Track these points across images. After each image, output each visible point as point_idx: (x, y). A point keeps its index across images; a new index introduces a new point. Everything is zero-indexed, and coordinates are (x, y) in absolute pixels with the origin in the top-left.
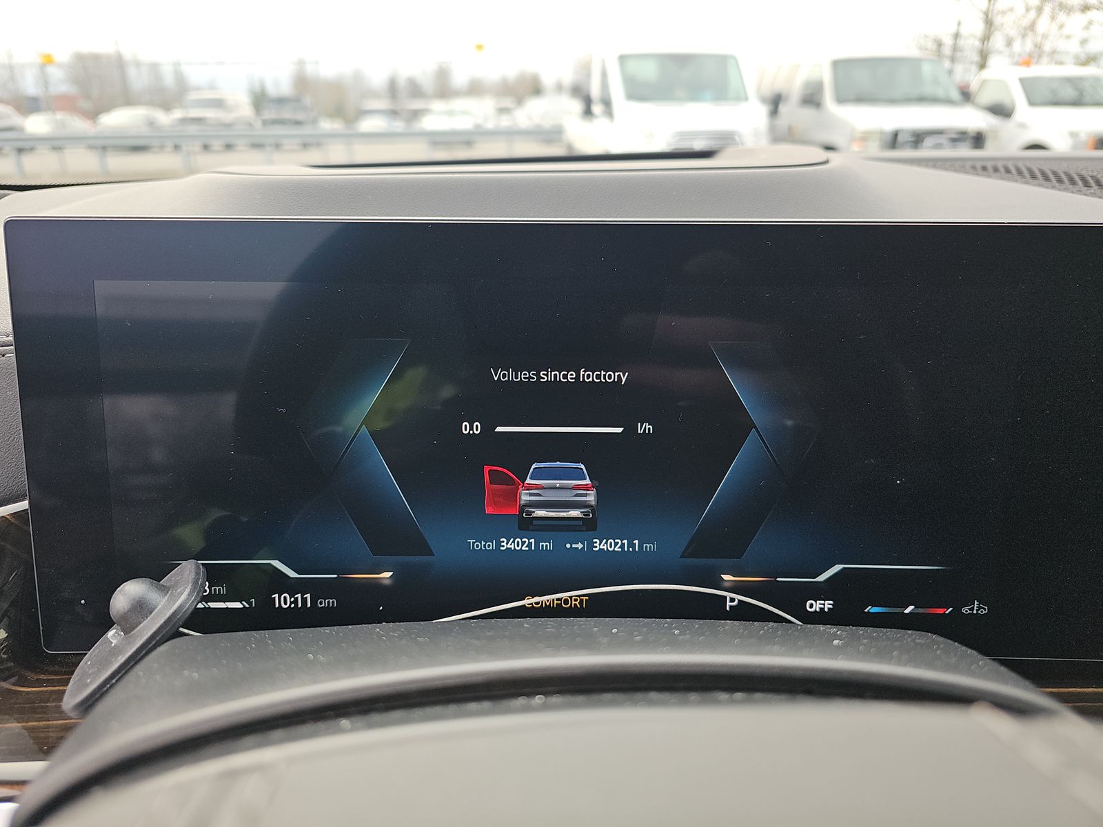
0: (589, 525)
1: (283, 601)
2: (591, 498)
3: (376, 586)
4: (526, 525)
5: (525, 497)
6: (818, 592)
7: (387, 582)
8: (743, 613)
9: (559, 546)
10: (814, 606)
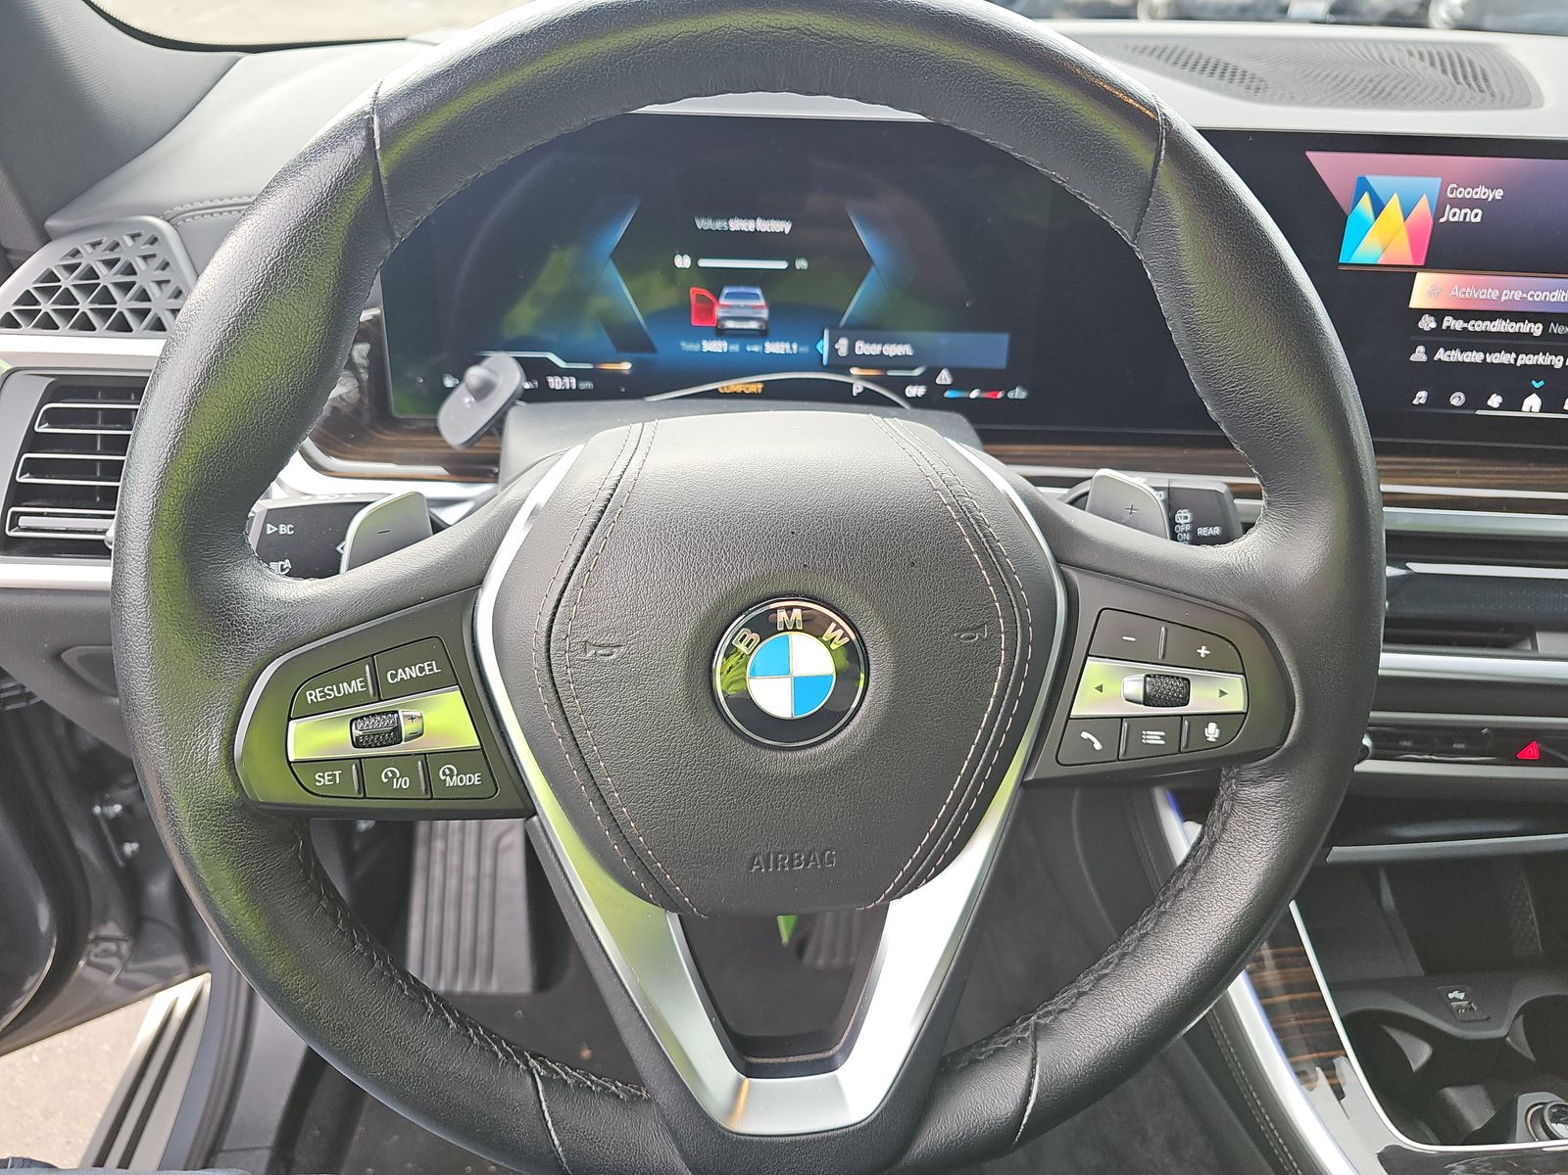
0: (762, 335)
1: (555, 383)
2: (765, 314)
3: (618, 374)
4: (721, 333)
5: (719, 313)
6: (913, 381)
7: (627, 372)
8: (868, 399)
9: (743, 348)
10: (913, 391)
